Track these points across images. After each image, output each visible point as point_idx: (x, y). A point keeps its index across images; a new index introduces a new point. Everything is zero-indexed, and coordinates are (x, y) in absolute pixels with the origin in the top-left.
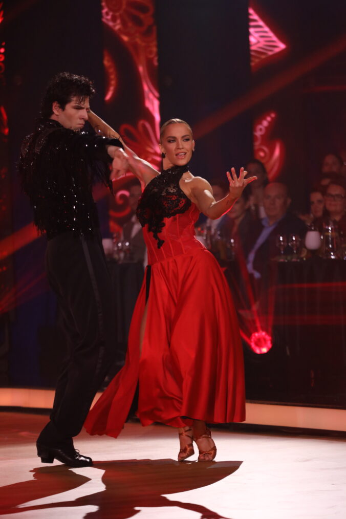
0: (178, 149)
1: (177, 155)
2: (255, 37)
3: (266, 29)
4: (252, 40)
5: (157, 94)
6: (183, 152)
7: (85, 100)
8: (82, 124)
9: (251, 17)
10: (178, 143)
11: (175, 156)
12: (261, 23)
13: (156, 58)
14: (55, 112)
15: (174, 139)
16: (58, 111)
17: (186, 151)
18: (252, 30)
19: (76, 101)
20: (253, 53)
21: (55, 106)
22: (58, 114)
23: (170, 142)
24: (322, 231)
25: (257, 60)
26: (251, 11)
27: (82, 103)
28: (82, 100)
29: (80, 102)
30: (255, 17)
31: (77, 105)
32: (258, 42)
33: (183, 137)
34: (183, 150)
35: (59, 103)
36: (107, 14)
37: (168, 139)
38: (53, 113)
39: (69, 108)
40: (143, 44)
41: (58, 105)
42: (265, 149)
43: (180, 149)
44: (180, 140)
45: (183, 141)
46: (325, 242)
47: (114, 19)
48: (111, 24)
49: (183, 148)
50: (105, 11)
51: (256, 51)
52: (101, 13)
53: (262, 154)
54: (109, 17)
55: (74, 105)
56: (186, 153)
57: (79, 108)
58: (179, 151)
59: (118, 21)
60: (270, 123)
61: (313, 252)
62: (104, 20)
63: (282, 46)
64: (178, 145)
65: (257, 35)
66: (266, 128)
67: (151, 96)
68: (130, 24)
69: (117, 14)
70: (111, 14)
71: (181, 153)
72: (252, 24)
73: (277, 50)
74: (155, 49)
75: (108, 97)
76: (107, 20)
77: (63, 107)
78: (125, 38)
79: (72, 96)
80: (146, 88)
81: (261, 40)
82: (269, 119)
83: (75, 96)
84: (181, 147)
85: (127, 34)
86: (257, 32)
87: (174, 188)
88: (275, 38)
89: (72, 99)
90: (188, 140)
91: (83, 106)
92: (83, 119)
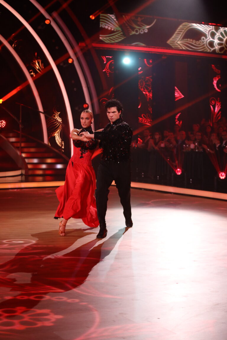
3: (179, 92)
5: (151, 107)
12: (178, 90)
18: (176, 92)
20: (176, 98)
24: (194, 144)
25: (177, 100)
26: (176, 87)
30: (177, 89)
32: (177, 95)
33: (86, 118)
36: (140, 86)
40: (149, 94)
42: (178, 121)
46: (195, 146)
48: (141, 89)
49: (85, 122)
52: (138, 86)
53: (177, 123)
54: (140, 87)
60: (180, 115)
61: (192, 149)
63: (183, 96)
66: (179, 116)
68: (145, 89)
69: (142, 87)
73: (182, 97)
78: (144, 93)
81: (178, 94)
82: (179, 114)
85: (145, 92)
88: (181, 94)
90: (88, 119)
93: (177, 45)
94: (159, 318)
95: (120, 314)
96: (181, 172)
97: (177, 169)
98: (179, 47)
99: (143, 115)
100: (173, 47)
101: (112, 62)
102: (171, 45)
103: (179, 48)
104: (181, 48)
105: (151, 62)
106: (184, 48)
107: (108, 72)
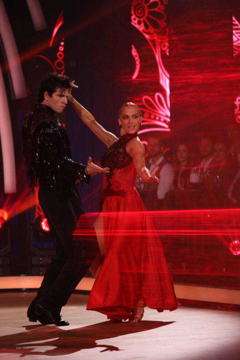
0: (130, 123)
1: (128, 127)
2: (236, 36)
4: (235, 39)
5: (168, 76)
6: (132, 126)
7: (65, 91)
8: (63, 107)
9: (234, 23)
10: (130, 119)
11: (127, 128)
13: (168, 50)
14: (46, 98)
15: (127, 117)
16: (47, 98)
17: (135, 125)
18: (234, 32)
19: (60, 91)
20: (234, 47)
21: (46, 95)
22: (47, 101)
23: (124, 118)
25: (237, 52)
26: (234, 19)
27: (63, 92)
28: (63, 90)
29: (62, 92)
30: (236, 22)
31: (60, 94)
32: (238, 40)
33: (133, 116)
34: (133, 125)
35: (48, 92)
36: (135, 19)
37: (124, 116)
38: (44, 99)
39: (55, 96)
40: (159, 40)
41: (48, 94)
43: (131, 124)
44: (131, 118)
45: (133, 118)
47: (139, 23)
48: (137, 26)
49: (133, 123)
50: (133, 17)
51: (236, 46)
52: (130, 19)
54: (136, 22)
55: (58, 94)
56: (135, 126)
57: (61, 96)
58: (130, 125)
59: (142, 24)
62: (132, 24)
64: (129, 121)
65: (237, 35)
67: (164, 76)
68: (150, 27)
69: (142, 20)
70: (137, 19)
71: (131, 126)
72: (234, 27)
74: (167, 44)
75: (134, 77)
76: (135, 23)
77: (51, 95)
78: (147, 36)
79: (57, 88)
80: (160, 71)
83: (58, 88)
84: (131, 122)
85: (148, 33)
86: (237, 33)
87: (122, 149)
89: (57, 90)
90: (136, 117)
91: (64, 95)
92: (64, 103)
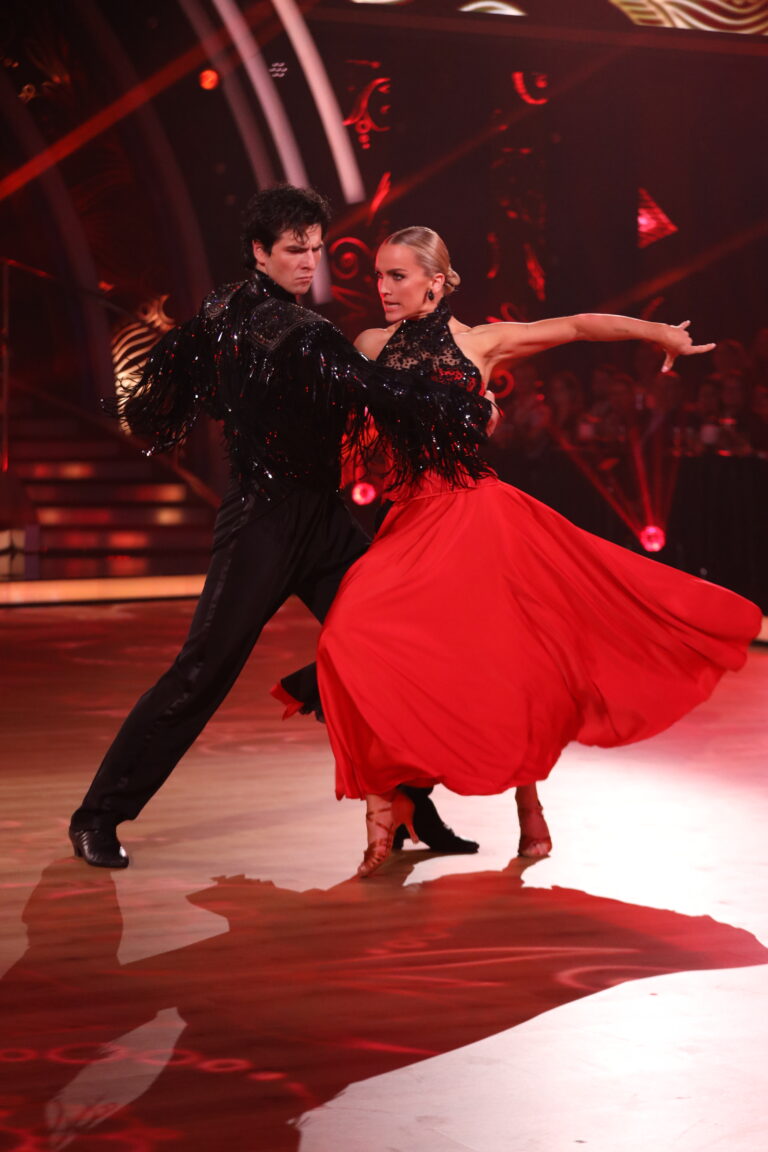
3: (657, 210)
12: (652, 204)
14: (259, 258)
16: (262, 256)
21: (257, 248)
26: (643, 191)
30: (647, 197)
32: (648, 223)
41: (261, 246)
46: (723, 433)
57: (296, 250)
60: (657, 307)
63: (673, 228)
73: (669, 232)
77: (268, 250)
78: (512, 215)
81: (652, 221)
82: (656, 302)
85: (514, 210)
87: (453, 357)
88: (666, 220)
92: (305, 268)
93: (651, 8)
94: (581, 1142)
95: (420, 1120)
96: (662, 541)
97: (644, 526)
98: (660, 16)
99: (509, 309)
100: (634, 17)
101: (381, 85)
102: (626, 9)
103: (659, 22)
104: (668, 25)
105: (541, 84)
106: (680, 25)
107: (363, 127)
